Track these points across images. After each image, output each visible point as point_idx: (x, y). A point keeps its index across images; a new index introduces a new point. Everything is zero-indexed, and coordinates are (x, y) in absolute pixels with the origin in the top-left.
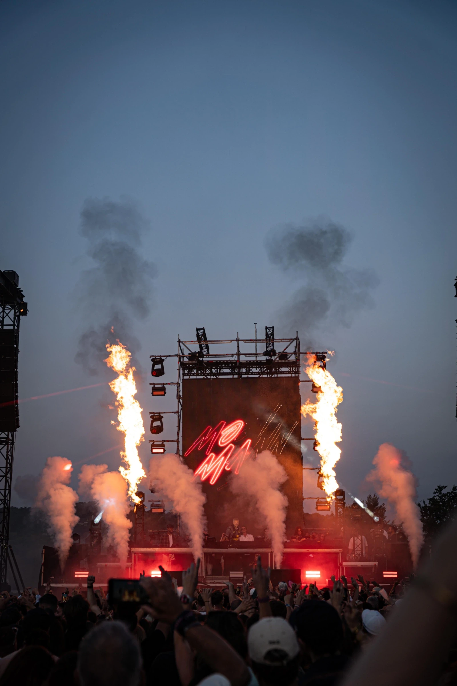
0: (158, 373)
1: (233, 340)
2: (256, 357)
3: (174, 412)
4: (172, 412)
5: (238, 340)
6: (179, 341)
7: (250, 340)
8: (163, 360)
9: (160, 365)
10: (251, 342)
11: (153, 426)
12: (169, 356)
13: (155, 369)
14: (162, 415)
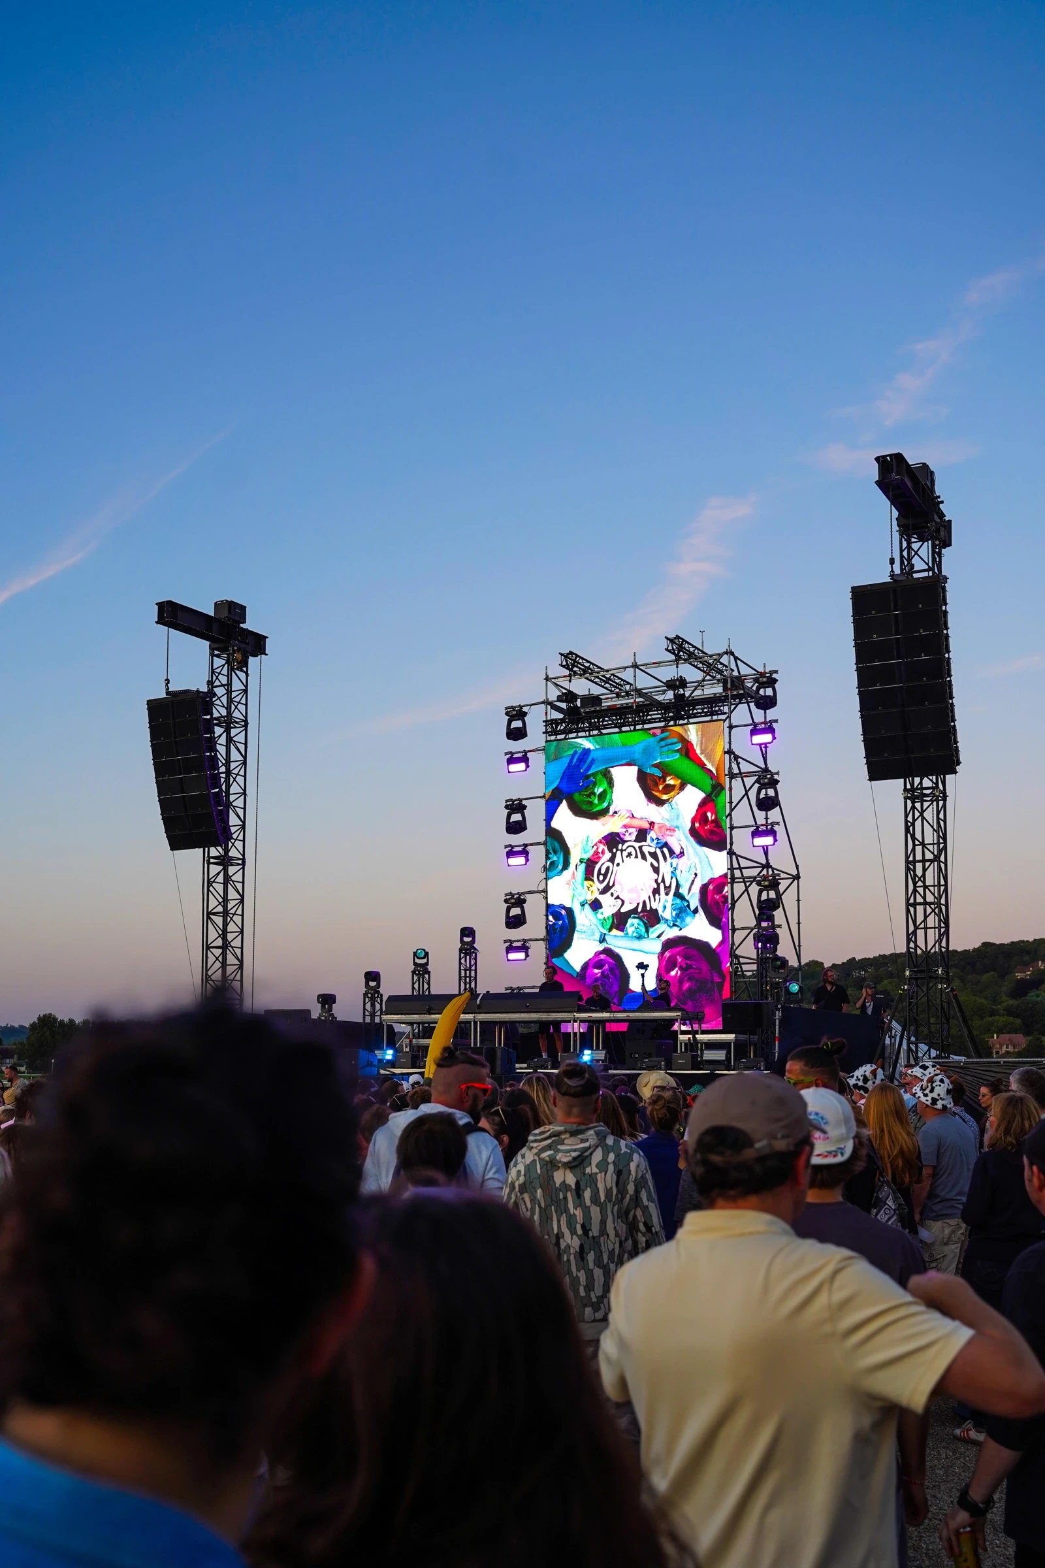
0: (516, 734)
1: (628, 667)
2: (703, 690)
3: (540, 797)
4: (537, 797)
5: (635, 666)
6: (547, 679)
7: (654, 663)
8: (525, 714)
9: (520, 721)
10: (656, 667)
11: (511, 821)
12: (533, 704)
13: (511, 727)
14: (524, 802)
